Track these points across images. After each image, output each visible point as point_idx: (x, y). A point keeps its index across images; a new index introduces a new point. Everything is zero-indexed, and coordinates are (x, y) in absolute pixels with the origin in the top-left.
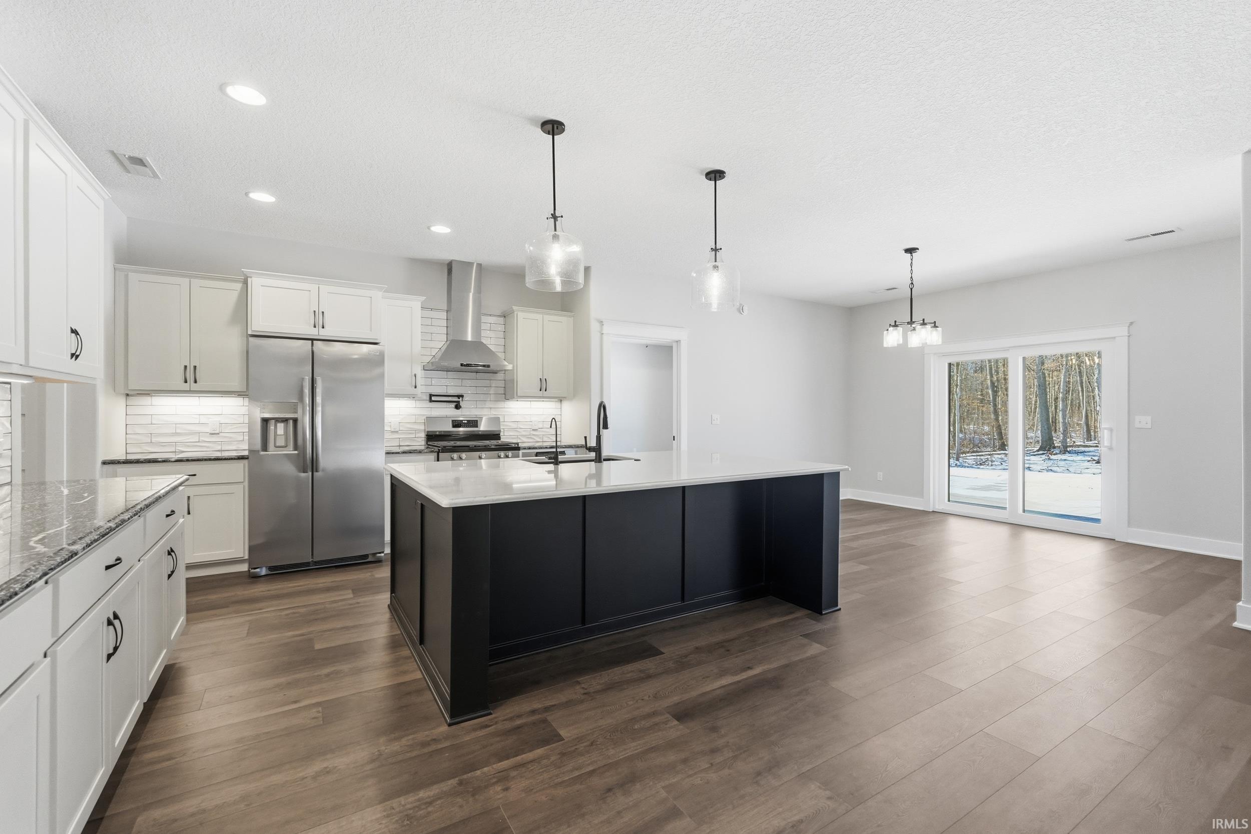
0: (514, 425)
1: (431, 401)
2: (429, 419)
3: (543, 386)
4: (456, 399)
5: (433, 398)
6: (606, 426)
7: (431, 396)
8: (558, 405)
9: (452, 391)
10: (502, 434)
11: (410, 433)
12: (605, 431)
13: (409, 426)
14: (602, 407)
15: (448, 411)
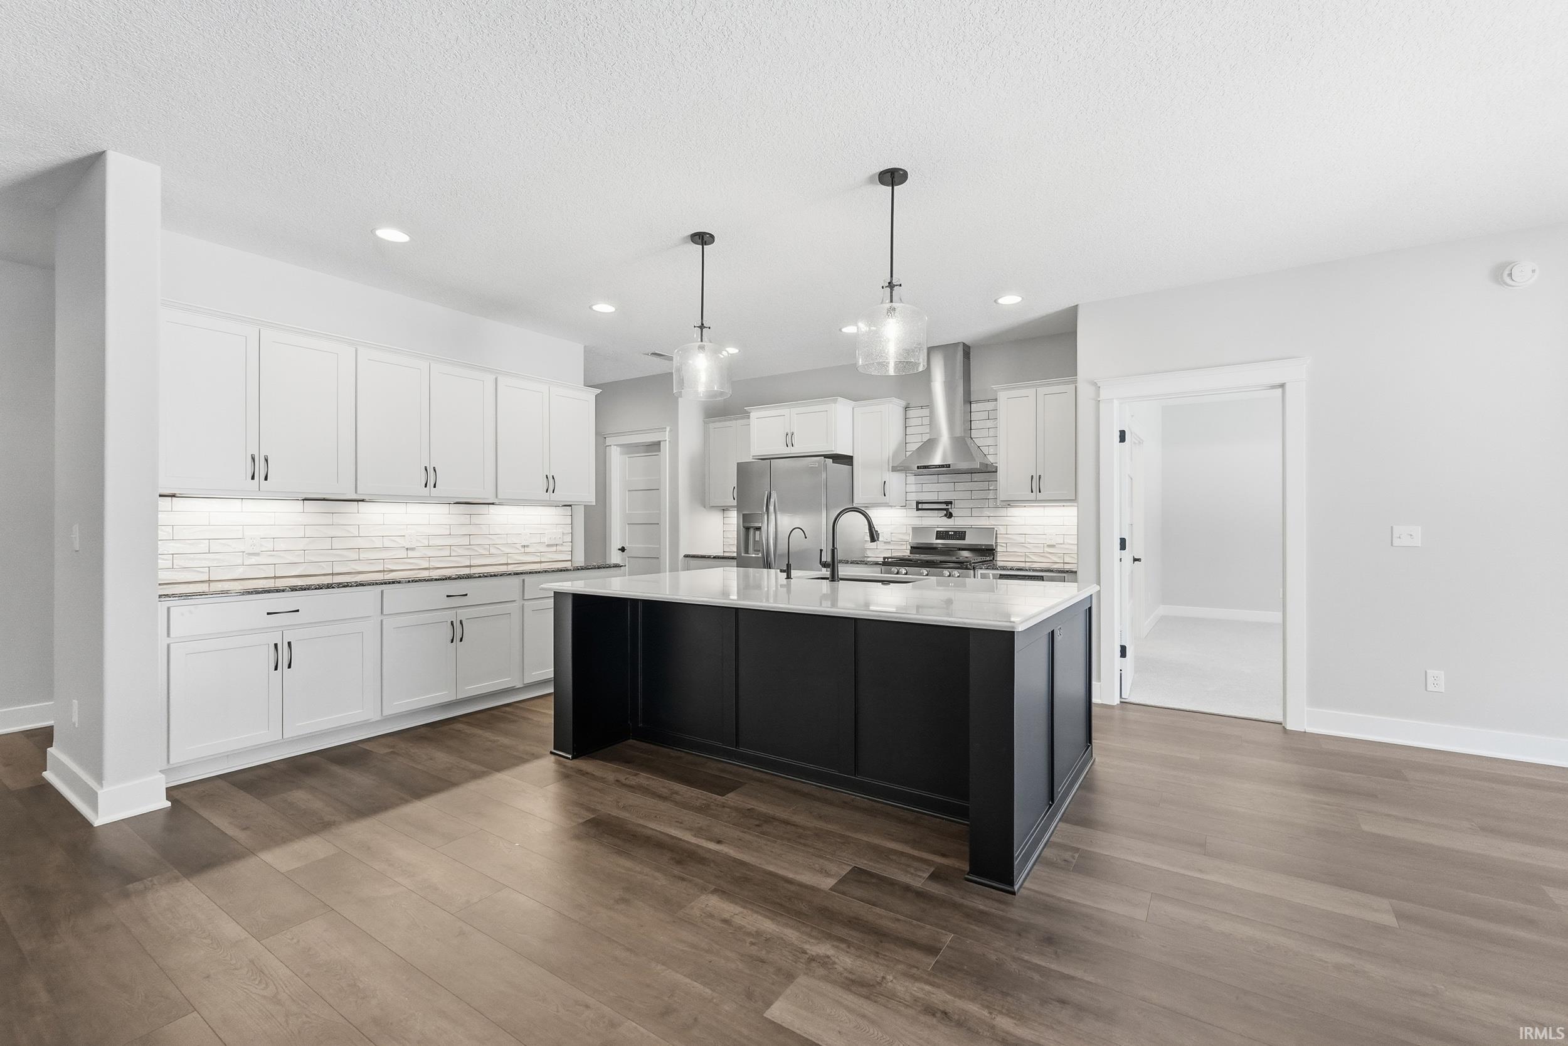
0: (1021, 539)
1: (918, 509)
2: (916, 530)
3: (1035, 485)
4: (944, 506)
5: (920, 506)
7: (918, 503)
9: (943, 498)
10: (999, 549)
11: (902, 545)
13: (901, 537)
15: (938, 522)
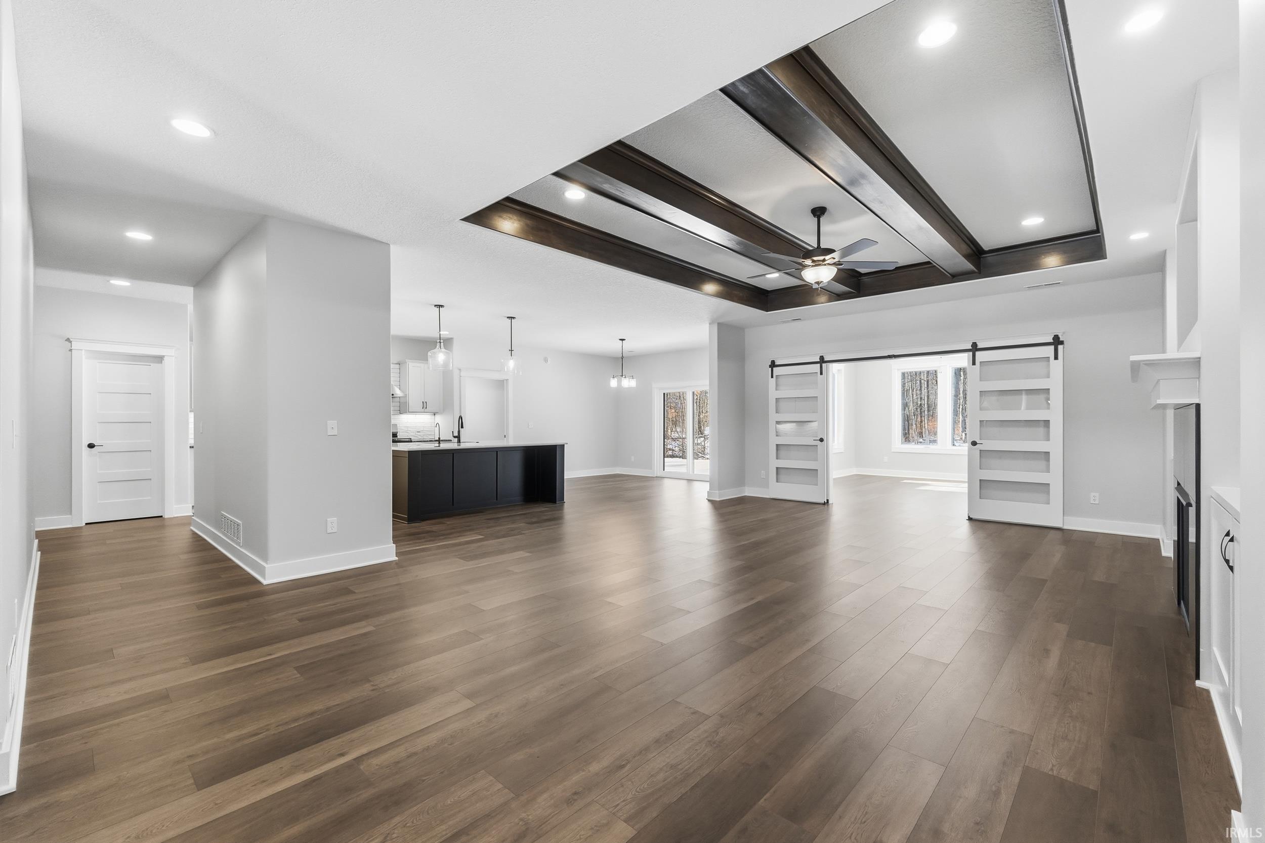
3: (424, 405)
6: (462, 427)
8: (433, 416)
10: (398, 434)
12: (462, 429)
14: (461, 418)
